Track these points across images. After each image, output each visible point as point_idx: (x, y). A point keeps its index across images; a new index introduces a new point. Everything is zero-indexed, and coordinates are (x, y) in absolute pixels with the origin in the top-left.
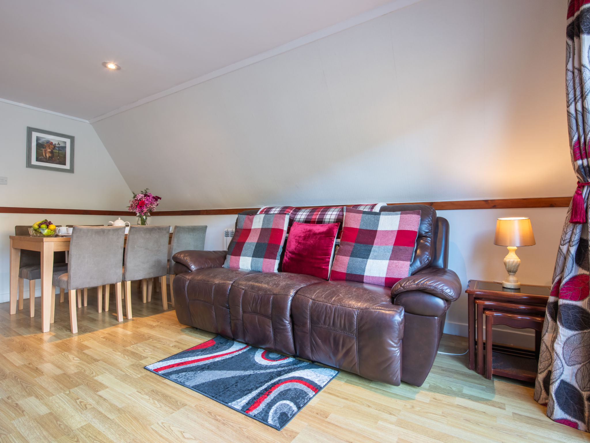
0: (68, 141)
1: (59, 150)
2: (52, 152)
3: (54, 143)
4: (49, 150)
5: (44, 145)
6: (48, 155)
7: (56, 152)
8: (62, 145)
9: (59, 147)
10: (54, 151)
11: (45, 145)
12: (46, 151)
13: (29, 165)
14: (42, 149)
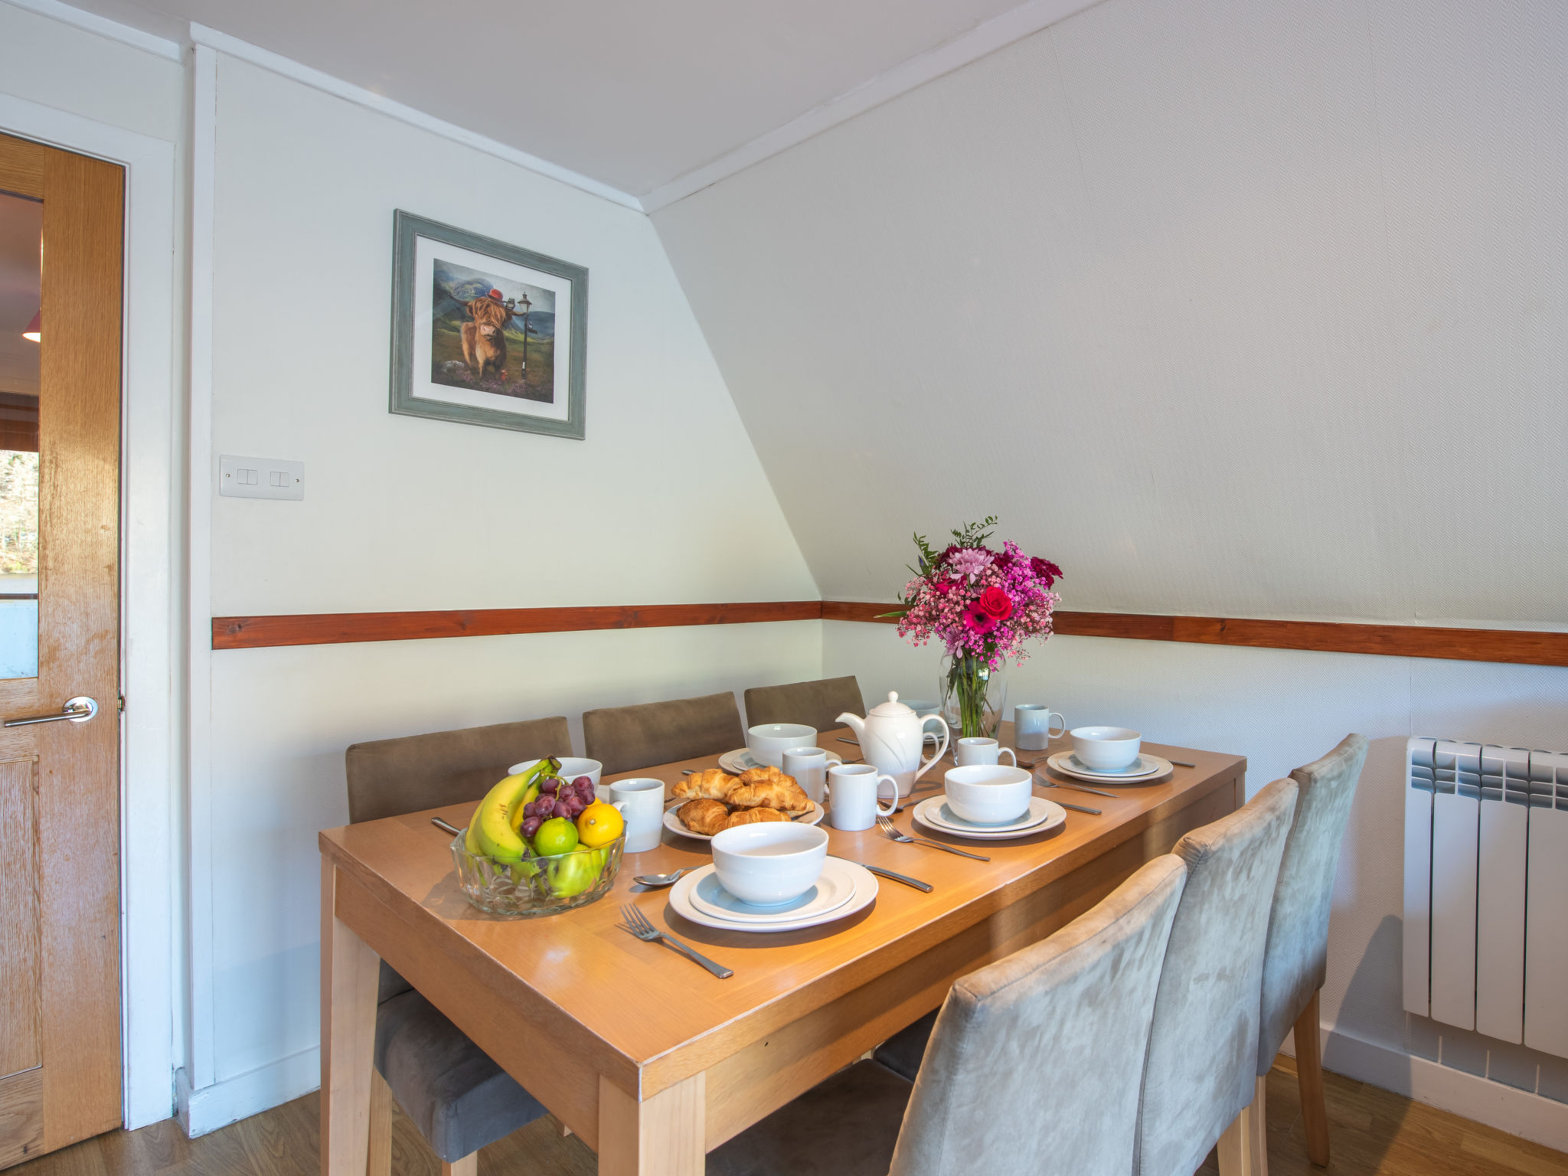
0: (562, 288)
1: (527, 331)
2: (497, 340)
3: (505, 299)
4: (487, 330)
5: (466, 304)
6: (483, 353)
7: (514, 342)
8: (538, 306)
9: (525, 317)
10: (506, 333)
11: (472, 303)
12: (472, 331)
13: (402, 401)
14: (456, 323)
